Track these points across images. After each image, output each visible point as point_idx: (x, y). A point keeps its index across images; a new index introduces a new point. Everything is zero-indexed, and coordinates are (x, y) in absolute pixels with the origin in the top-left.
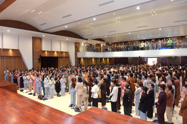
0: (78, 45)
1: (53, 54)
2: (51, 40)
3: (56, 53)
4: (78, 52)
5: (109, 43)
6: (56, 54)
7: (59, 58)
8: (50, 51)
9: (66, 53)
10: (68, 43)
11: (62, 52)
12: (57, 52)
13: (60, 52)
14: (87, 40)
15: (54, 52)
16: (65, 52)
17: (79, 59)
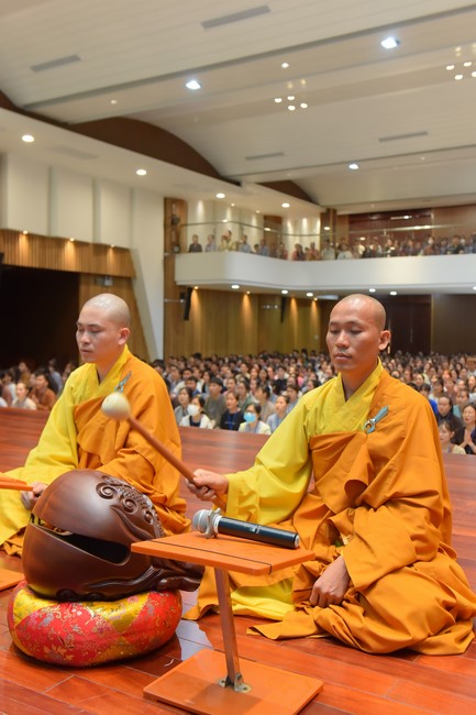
0: (177, 211)
1: (58, 256)
2: (50, 171)
3: (69, 249)
4: (178, 252)
5: (335, 211)
6: (69, 259)
7: (83, 279)
8: (42, 238)
9: (121, 252)
10: (131, 194)
11: (101, 249)
12: (78, 244)
13: (91, 249)
14: (238, 184)
15: (60, 242)
16: (117, 250)
17: (182, 296)
